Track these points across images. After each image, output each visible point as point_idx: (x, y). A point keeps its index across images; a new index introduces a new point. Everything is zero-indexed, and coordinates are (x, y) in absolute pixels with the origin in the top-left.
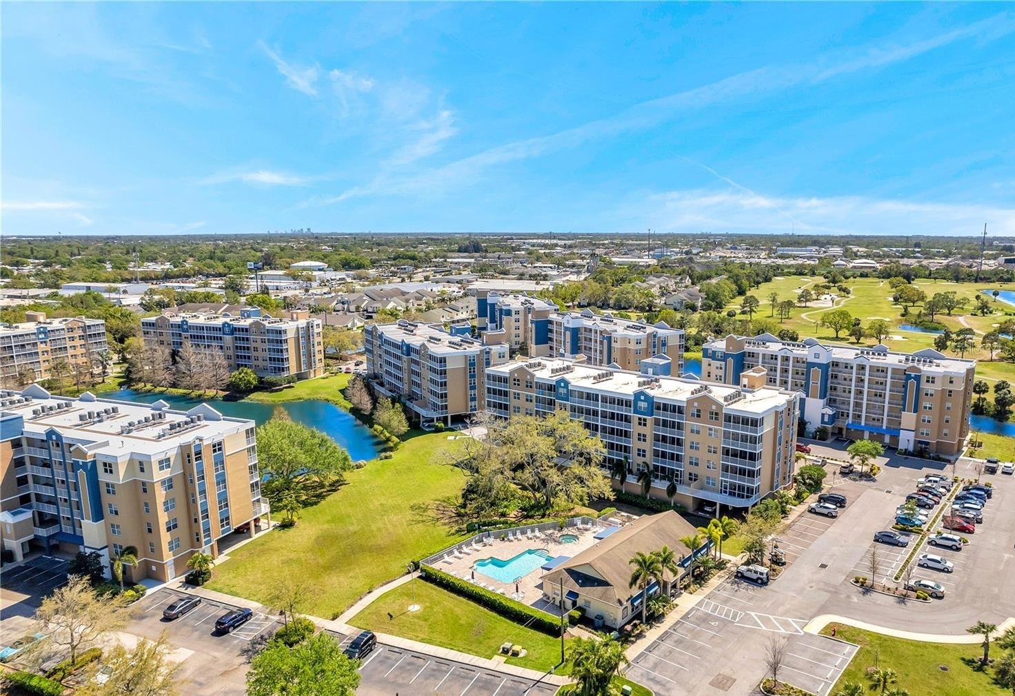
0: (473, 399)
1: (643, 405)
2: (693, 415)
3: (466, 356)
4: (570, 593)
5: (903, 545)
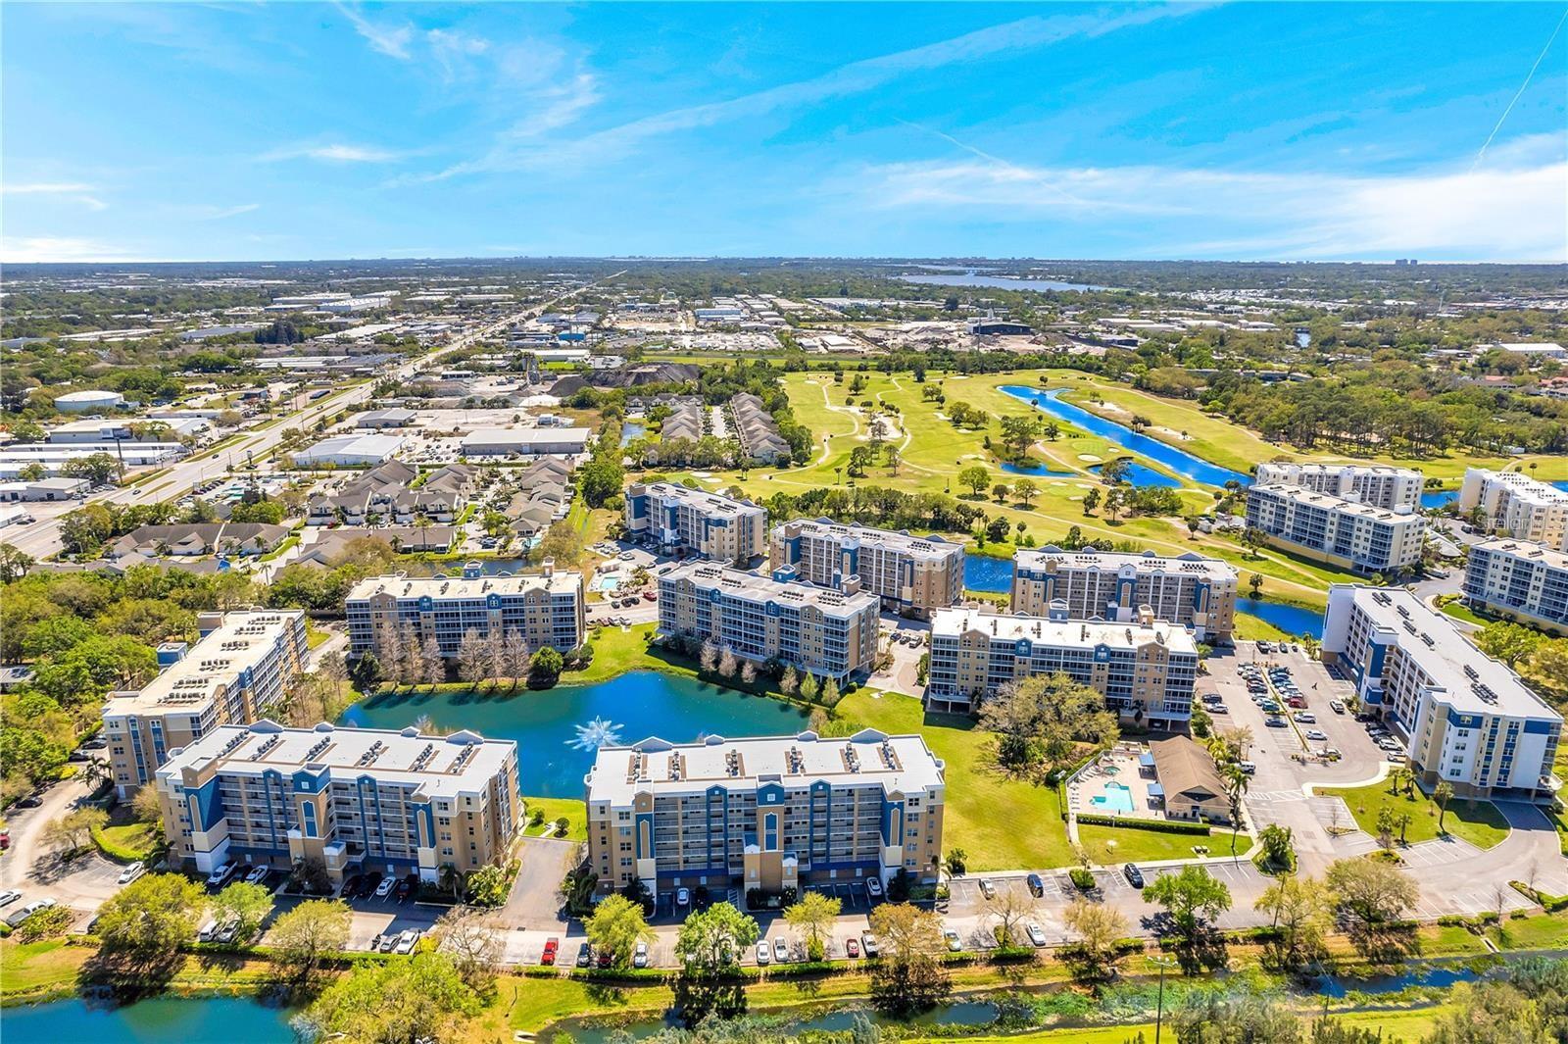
0: (862, 653)
1: (1102, 654)
4: (1193, 807)
5: (1286, 726)
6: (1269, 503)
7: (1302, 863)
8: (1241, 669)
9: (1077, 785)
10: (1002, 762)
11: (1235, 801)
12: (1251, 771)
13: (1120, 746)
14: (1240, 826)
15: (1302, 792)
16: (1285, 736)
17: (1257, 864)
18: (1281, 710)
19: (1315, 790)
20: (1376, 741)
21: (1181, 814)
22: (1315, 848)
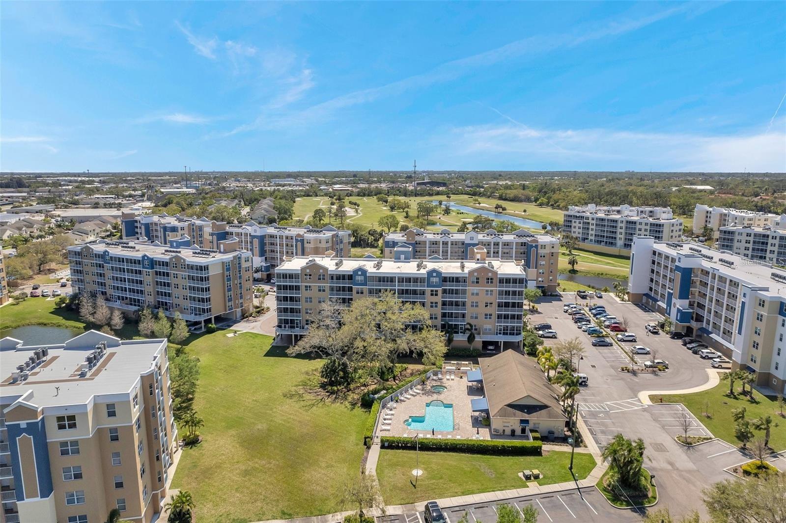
0: (230, 300)
1: (435, 280)
2: (473, 282)
3: (223, 263)
4: (522, 421)
5: (611, 345)
6: (578, 221)
7: (661, 486)
8: (566, 308)
9: (395, 405)
10: (323, 386)
11: (569, 413)
12: (583, 383)
13: (450, 366)
14: (578, 441)
15: (639, 401)
16: (612, 353)
17: (605, 490)
18: (604, 333)
19: (652, 398)
20: (695, 353)
21: (508, 432)
22: (671, 464)
